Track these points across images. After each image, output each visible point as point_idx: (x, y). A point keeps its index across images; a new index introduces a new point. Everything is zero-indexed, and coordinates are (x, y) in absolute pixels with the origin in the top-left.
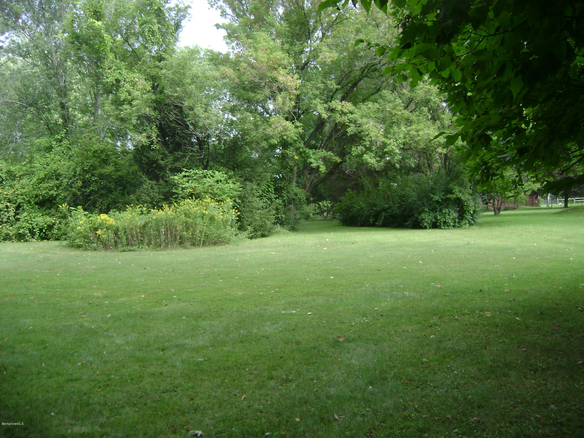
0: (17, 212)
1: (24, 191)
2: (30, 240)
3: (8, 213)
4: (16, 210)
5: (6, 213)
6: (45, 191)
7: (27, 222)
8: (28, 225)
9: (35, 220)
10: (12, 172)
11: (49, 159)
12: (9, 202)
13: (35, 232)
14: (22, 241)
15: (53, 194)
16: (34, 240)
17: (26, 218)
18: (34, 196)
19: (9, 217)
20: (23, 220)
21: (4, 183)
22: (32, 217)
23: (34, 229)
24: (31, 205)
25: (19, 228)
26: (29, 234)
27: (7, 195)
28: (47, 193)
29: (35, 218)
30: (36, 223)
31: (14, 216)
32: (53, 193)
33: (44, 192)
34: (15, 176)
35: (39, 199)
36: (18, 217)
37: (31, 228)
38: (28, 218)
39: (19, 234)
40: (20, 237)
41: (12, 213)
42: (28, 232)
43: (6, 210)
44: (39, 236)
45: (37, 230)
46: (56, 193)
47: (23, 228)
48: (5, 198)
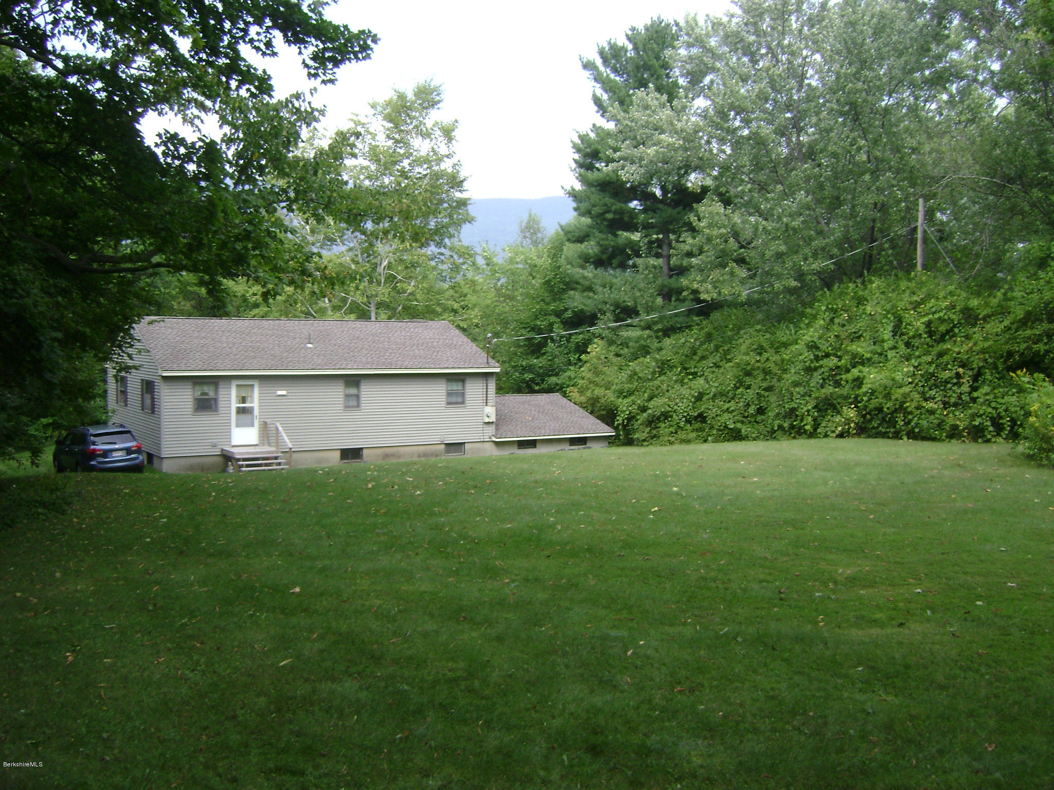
0: (975, 384)
1: (986, 345)
2: (993, 440)
3: (960, 386)
4: (973, 383)
5: (955, 388)
6: (1025, 345)
7: (989, 405)
8: (990, 410)
9: (1003, 401)
10: (972, 309)
11: (1042, 282)
12: (963, 366)
13: (1003, 424)
14: (980, 440)
15: (1039, 351)
16: (1000, 440)
17: (988, 397)
18: (1005, 354)
19: (961, 394)
20: (981, 400)
21: (956, 330)
22: (999, 395)
23: (1001, 418)
24: (998, 373)
25: (974, 416)
26: (991, 429)
27: (959, 353)
28: (1028, 348)
29: (1003, 398)
30: (1004, 407)
31: (970, 393)
32: (1041, 347)
33: (1023, 346)
34: (976, 318)
35: (1015, 359)
36: (975, 394)
37: (995, 415)
38: (990, 397)
39: (975, 426)
40: (977, 434)
41: (965, 388)
42: (989, 423)
43: (955, 381)
44: (1010, 431)
45: (1006, 421)
46: (1047, 347)
47: (981, 416)
48: (955, 360)
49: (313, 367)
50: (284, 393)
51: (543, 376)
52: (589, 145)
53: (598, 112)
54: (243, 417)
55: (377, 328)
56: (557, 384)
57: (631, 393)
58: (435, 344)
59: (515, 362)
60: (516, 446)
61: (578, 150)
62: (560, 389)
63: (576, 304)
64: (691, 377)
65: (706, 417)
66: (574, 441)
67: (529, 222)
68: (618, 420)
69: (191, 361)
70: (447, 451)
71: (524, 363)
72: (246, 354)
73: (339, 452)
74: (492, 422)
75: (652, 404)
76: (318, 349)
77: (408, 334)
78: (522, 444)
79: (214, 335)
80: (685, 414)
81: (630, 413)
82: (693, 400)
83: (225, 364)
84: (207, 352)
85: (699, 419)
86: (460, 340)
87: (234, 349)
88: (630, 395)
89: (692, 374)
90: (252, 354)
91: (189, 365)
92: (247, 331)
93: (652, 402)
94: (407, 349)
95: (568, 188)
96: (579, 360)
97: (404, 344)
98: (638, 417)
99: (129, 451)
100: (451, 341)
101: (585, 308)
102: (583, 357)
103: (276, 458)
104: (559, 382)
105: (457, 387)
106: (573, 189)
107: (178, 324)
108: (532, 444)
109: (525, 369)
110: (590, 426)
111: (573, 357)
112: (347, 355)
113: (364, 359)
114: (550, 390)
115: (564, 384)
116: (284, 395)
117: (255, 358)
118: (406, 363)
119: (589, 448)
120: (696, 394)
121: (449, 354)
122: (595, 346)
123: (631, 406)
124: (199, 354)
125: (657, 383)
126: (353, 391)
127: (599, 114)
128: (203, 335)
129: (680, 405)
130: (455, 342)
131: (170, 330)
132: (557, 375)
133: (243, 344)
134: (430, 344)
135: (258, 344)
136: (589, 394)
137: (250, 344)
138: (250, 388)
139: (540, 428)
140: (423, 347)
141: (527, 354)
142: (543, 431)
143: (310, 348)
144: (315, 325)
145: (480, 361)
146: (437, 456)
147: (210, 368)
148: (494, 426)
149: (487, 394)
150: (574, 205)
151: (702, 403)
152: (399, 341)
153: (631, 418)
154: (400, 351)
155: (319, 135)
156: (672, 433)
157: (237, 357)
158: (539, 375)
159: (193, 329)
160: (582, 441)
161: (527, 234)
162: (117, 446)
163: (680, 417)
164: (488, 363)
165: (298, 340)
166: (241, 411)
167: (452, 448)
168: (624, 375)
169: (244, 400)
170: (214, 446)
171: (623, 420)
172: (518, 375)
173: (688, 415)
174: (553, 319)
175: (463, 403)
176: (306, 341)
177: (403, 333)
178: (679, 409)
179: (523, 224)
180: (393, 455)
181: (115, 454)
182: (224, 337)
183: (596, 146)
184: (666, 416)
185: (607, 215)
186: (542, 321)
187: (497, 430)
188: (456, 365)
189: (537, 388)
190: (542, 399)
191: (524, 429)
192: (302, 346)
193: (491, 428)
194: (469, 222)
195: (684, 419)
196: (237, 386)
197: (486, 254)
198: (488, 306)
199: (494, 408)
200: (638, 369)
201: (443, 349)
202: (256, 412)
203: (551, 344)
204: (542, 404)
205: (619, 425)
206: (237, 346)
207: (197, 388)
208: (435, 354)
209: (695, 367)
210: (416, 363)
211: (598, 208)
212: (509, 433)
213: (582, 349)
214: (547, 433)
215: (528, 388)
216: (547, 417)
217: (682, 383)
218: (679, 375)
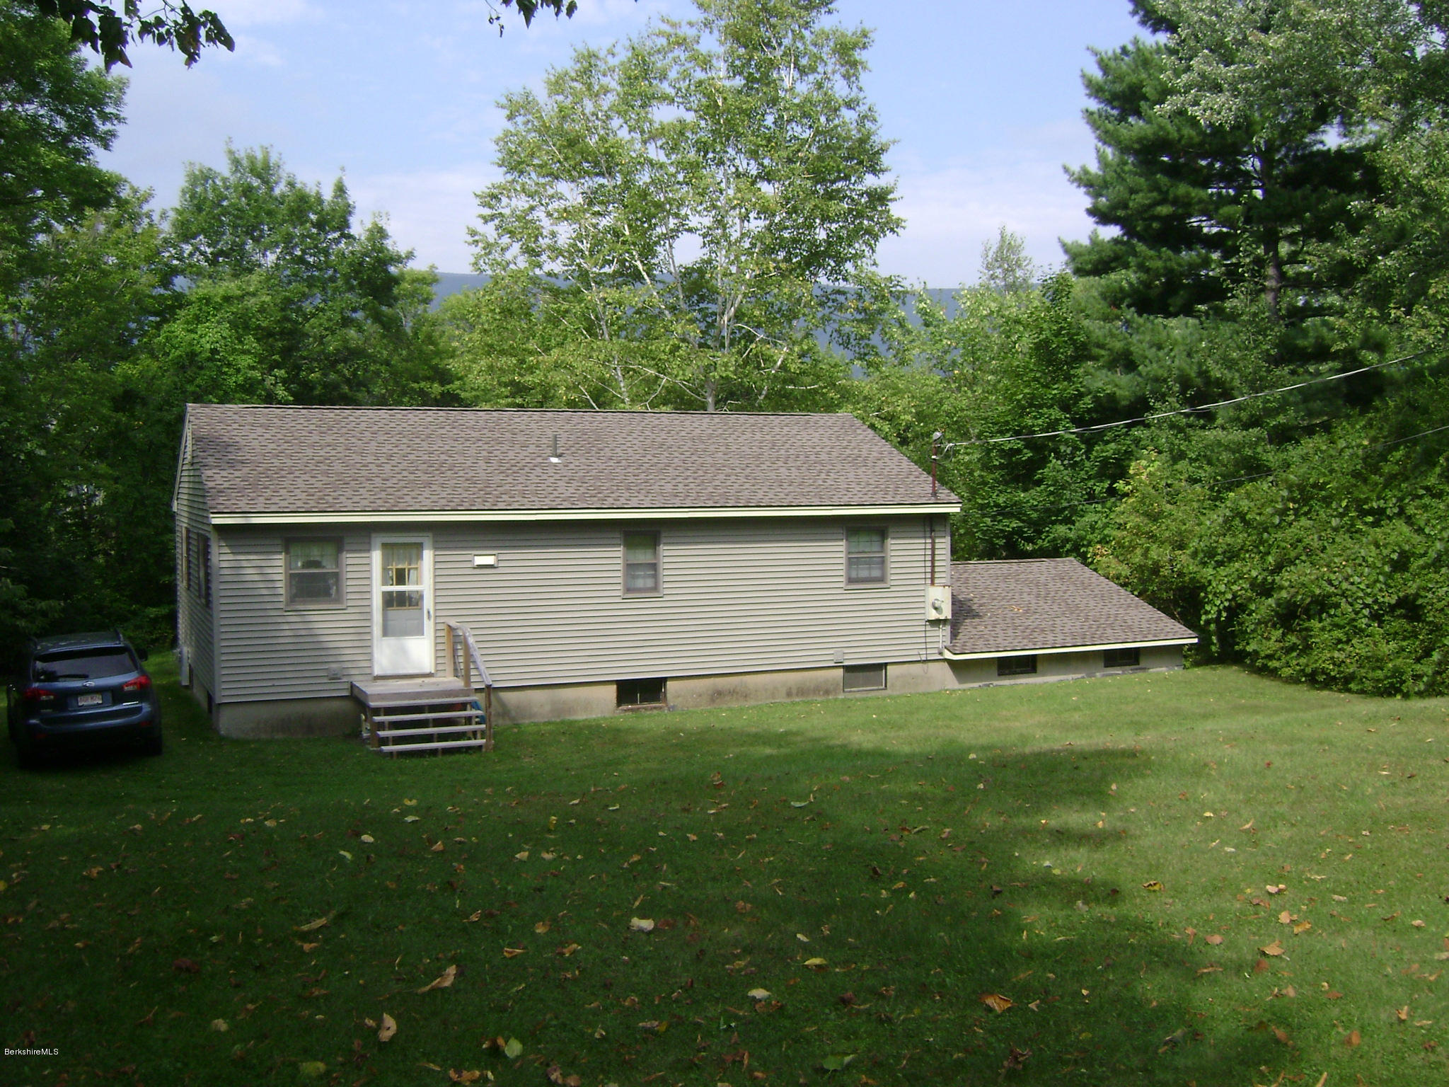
49: (554, 504)
50: (490, 560)
51: (1038, 527)
52: (1119, 78)
53: (1134, 13)
54: (397, 614)
55: (705, 425)
56: (1068, 540)
57: (1232, 555)
58: (823, 456)
59: (983, 499)
60: (994, 669)
61: (1095, 90)
62: (1078, 550)
63: (1100, 384)
64: (1370, 519)
65: (1422, 607)
66: (1114, 659)
67: (1001, 248)
68: (1207, 613)
69: (283, 492)
70: (846, 684)
71: (1001, 500)
72: (412, 477)
73: (614, 687)
74: (945, 621)
75: (1285, 578)
76: (572, 466)
77: (768, 437)
78: (1009, 667)
79: (353, 440)
80: (1369, 601)
81: (1235, 597)
82: (1387, 569)
83: (356, 499)
84: (326, 473)
85: (1398, 612)
86: (876, 448)
87: (388, 467)
88: (1230, 559)
89: (1371, 512)
90: (425, 477)
91: (275, 500)
92: (428, 431)
93: (1285, 574)
94: (764, 467)
95: (1076, 168)
96: (1112, 492)
97: (758, 457)
98: (1253, 607)
99: (116, 694)
100: (856, 451)
101: (1119, 392)
102: (1120, 485)
103: (463, 706)
104: (1071, 535)
105: (867, 546)
106: (1086, 172)
107: (282, 418)
108: (1028, 665)
109: (1004, 512)
110: (1145, 625)
111: (1100, 487)
112: (632, 479)
113: (669, 488)
114: (1053, 552)
115: (1082, 538)
116: (491, 566)
117: (429, 484)
118: (760, 494)
119: (1144, 669)
120: (1395, 556)
121: (851, 476)
122: (1144, 463)
123: (1234, 583)
124: (306, 477)
125: (1291, 533)
126: (642, 556)
127: (1137, 18)
128: (329, 439)
129: (1357, 579)
130: (864, 453)
131: (260, 430)
132: (1068, 521)
133: (412, 457)
134: (813, 457)
135: (443, 457)
136: (1137, 558)
137: (426, 457)
138: (414, 552)
139: (1043, 631)
140: (798, 463)
141: (1006, 483)
142: (1050, 637)
143: (555, 465)
144: (575, 420)
145: (918, 490)
146: (827, 692)
147: (322, 507)
148: (948, 628)
149: (933, 561)
150: (1087, 202)
151: (1407, 575)
152: (748, 451)
153: (1236, 609)
154: (748, 470)
155: (602, 66)
156: (1340, 641)
157: (389, 484)
158: (1030, 523)
159: (312, 427)
160: (1129, 658)
161: (998, 272)
162: (91, 683)
163: (1358, 607)
164: (934, 494)
165: (532, 448)
166: (392, 601)
167: (860, 675)
168: (1215, 519)
169: (401, 578)
170: (335, 678)
171: (1219, 612)
172: (989, 523)
173: (1376, 602)
174: (1056, 413)
175: (882, 579)
176: (549, 451)
177: (758, 436)
178: (1354, 588)
179: (991, 254)
180: (733, 693)
181: (84, 701)
182: (374, 443)
183: (1133, 79)
184: (1321, 605)
185: (1159, 208)
186: (1035, 418)
187: (954, 635)
188: (867, 500)
189: (1029, 547)
190: (1041, 569)
191: (1010, 632)
192: (539, 460)
193: (940, 633)
194: (892, 230)
195: (1366, 612)
196: (385, 546)
197: (923, 305)
198: (929, 399)
199: (948, 591)
200: (1245, 505)
201: (839, 467)
202: (428, 603)
203: (1055, 462)
204: (1042, 579)
205: (1208, 622)
206: (396, 459)
207: (296, 550)
208: (823, 476)
209: (1379, 498)
210: (782, 495)
211: (1141, 195)
212: (980, 642)
213: (1116, 469)
214: (1059, 641)
215: (1010, 548)
216: (1055, 607)
217: (1352, 531)
218: (1341, 516)
